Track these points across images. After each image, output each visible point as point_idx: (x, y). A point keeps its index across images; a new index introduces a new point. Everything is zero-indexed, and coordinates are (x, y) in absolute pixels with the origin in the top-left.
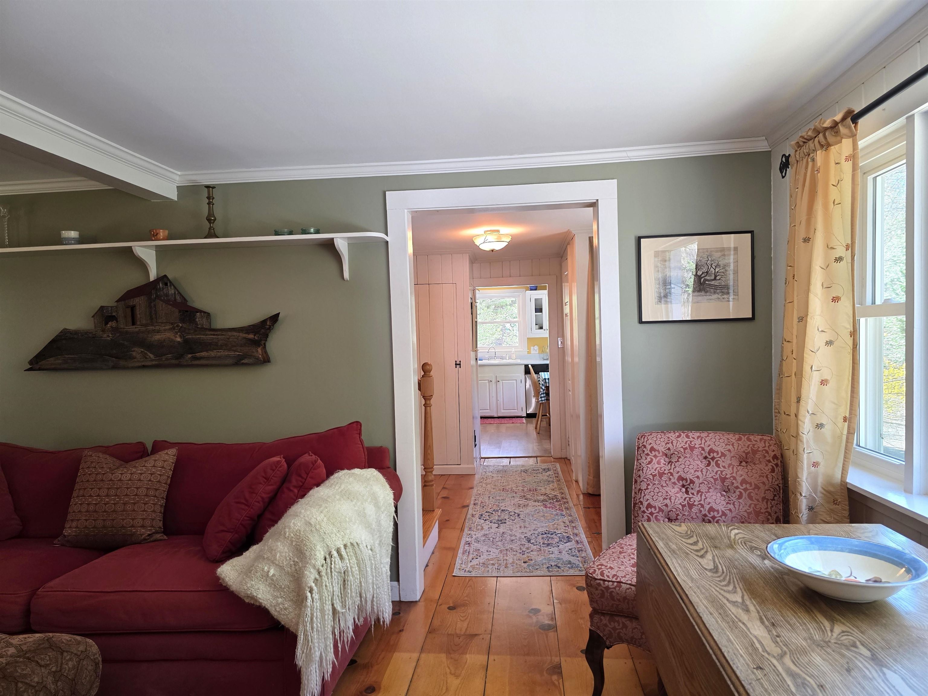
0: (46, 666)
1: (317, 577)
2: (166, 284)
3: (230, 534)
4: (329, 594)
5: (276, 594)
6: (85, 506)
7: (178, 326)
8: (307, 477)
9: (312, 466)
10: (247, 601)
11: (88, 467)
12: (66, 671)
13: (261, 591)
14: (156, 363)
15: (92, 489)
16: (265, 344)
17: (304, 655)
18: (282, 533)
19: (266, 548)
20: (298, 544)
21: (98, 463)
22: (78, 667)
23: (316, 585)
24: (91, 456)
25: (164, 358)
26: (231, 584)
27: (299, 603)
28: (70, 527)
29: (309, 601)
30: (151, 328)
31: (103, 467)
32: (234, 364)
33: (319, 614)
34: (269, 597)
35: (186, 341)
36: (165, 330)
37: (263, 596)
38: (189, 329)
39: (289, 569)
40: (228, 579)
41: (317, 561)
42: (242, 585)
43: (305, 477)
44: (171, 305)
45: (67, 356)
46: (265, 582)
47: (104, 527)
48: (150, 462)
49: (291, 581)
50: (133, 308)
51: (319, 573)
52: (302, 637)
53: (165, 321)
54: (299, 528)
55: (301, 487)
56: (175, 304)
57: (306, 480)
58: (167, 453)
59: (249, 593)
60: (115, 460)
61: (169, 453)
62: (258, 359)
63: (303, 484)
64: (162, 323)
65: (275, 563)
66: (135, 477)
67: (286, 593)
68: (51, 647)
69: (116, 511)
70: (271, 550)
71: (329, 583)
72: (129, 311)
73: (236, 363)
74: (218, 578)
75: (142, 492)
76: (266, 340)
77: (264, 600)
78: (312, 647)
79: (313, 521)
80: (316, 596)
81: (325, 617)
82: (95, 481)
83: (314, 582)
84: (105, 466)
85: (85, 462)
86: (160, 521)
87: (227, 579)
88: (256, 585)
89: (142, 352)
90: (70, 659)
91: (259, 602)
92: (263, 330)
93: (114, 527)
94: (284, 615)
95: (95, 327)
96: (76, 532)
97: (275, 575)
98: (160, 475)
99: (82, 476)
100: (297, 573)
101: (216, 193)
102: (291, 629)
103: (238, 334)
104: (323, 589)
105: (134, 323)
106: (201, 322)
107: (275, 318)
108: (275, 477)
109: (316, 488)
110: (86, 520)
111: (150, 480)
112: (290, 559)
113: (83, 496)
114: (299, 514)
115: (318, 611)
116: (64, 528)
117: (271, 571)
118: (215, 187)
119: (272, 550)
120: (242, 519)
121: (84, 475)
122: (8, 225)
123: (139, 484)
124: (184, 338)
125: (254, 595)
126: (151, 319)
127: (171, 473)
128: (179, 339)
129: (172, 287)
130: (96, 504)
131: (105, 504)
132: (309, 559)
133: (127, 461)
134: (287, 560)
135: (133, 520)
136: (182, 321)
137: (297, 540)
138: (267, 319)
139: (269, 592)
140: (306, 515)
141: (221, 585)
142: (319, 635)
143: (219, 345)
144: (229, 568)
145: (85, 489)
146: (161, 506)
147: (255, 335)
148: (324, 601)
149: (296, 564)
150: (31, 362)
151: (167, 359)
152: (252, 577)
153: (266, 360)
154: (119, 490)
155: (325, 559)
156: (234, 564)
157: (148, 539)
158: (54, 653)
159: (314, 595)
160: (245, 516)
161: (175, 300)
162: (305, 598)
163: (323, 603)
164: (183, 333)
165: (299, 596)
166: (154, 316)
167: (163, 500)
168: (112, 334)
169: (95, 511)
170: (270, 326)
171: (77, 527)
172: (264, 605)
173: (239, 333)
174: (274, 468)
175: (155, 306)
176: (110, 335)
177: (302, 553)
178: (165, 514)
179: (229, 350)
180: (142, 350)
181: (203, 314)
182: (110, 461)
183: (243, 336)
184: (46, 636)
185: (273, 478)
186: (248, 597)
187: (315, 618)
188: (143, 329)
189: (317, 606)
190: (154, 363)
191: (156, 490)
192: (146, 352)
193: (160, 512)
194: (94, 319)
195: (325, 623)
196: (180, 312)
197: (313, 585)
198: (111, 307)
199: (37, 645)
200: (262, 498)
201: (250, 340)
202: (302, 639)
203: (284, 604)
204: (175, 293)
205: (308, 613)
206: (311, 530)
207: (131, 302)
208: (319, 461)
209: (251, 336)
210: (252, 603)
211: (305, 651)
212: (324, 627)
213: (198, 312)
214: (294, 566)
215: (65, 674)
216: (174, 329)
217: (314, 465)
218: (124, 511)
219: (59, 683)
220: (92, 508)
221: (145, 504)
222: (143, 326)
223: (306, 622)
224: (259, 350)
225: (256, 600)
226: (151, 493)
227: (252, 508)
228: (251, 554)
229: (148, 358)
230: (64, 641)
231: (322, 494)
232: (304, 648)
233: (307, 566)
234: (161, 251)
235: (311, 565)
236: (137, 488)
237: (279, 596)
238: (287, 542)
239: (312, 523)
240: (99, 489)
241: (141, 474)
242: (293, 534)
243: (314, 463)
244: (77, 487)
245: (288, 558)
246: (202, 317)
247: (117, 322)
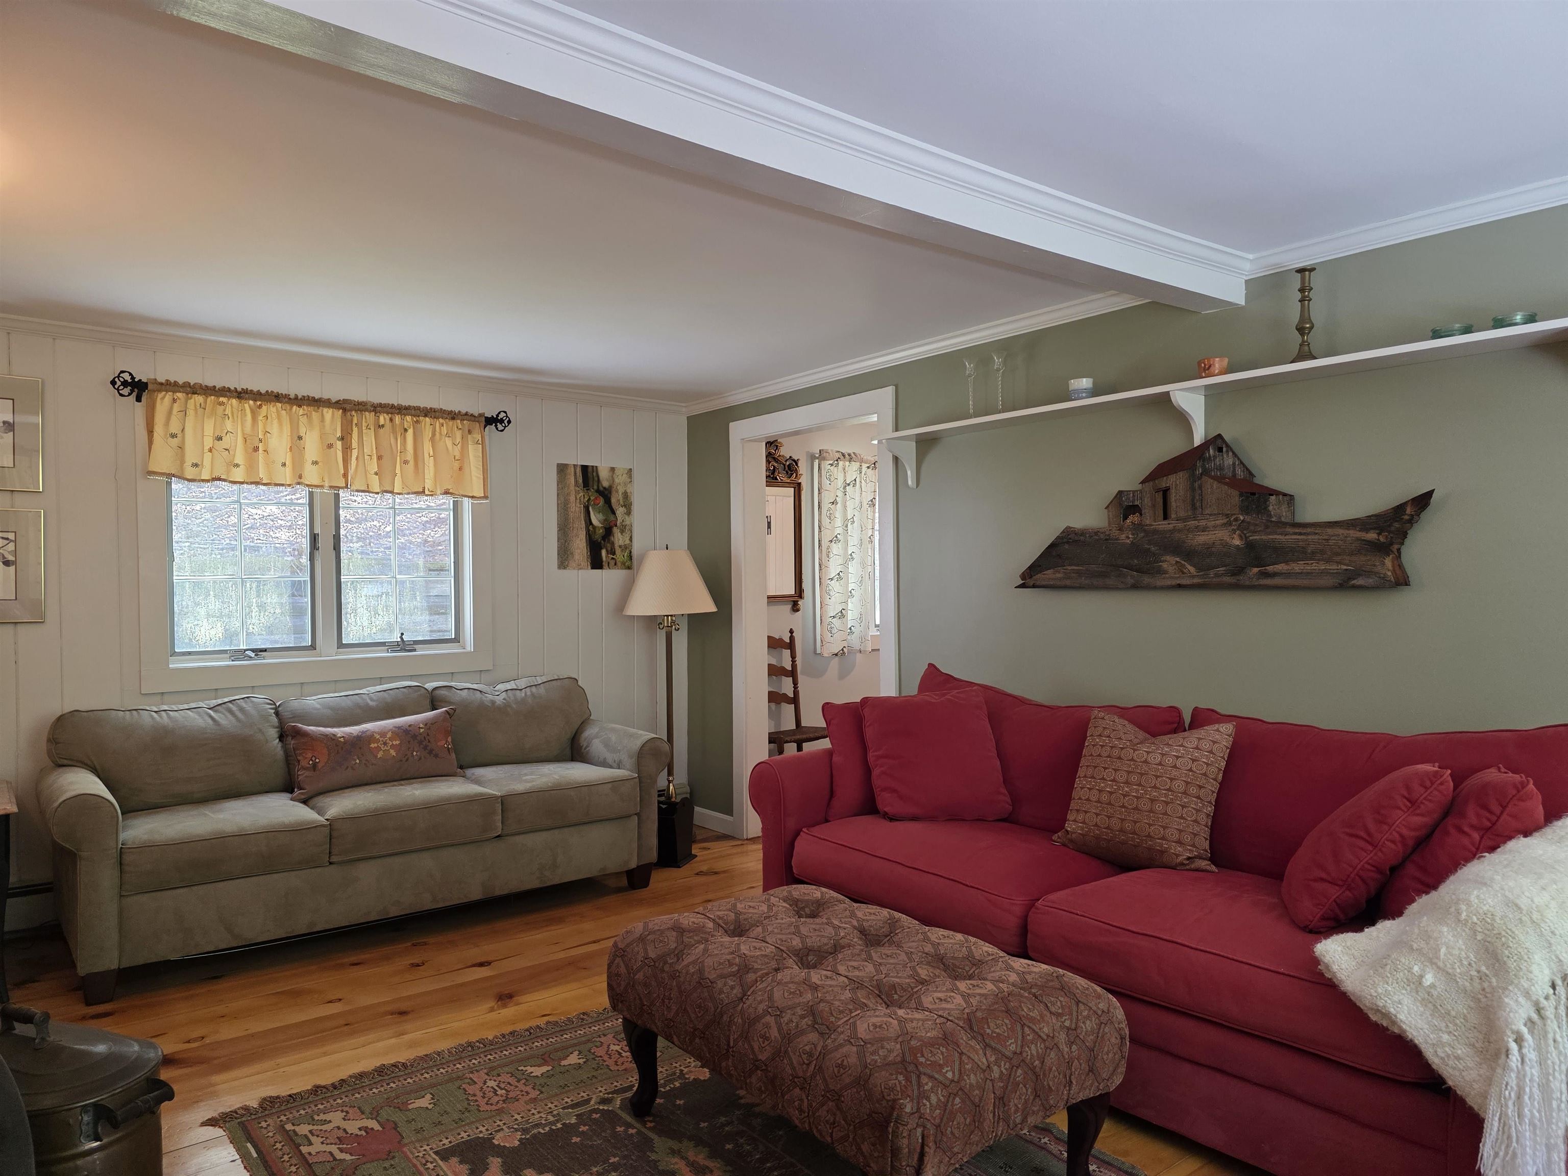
0: (1058, 1015)
1: (1535, 1017)
2: (1220, 450)
3: (1337, 888)
4: (1562, 1059)
5: (1436, 1024)
6: (1095, 792)
7: (1236, 520)
8: (1502, 813)
9: (1514, 792)
10: (1374, 1017)
11: (1100, 735)
12: (1083, 1034)
13: (1406, 1008)
14: (1200, 581)
15: (1105, 768)
16: (1399, 550)
17: (1498, 1161)
18: (1453, 909)
19: (1416, 931)
20: (1489, 939)
21: (1114, 730)
22: (1098, 1033)
23: (1531, 1032)
24: (1103, 718)
25: (1212, 573)
26: (1343, 977)
27: (1488, 1057)
28: (1075, 821)
29: (1514, 1059)
30: (1192, 523)
31: (1120, 738)
32: (1336, 587)
33: (1536, 1090)
34: (1421, 1023)
35: (1250, 546)
36: (1215, 527)
37: (1410, 1019)
38: (1256, 525)
39: (1467, 984)
40: (1337, 967)
41: (1534, 986)
42: (1365, 985)
43: (1498, 813)
44: (1226, 484)
45: (1069, 568)
46: (1414, 994)
47: (1121, 830)
48: (1191, 739)
49: (1472, 1008)
50: (1165, 492)
51: (1539, 1011)
52: (1496, 1124)
53: (1216, 512)
54: (1491, 909)
55: (1488, 829)
56: (1233, 482)
57: (1499, 817)
58: (1218, 730)
59: (1381, 1005)
60: (1137, 729)
61: (1221, 729)
62: (1384, 578)
63: (1494, 824)
64: (1211, 515)
65: (1436, 964)
66: (1169, 761)
67: (1460, 1027)
68: (1062, 988)
69: (1139, 810)
70: (1427, 936)
71: (1562, 1037)
72: (1159, 498)
73: (1340, 584)
74: (1316, 961)
75: (1179, 786)
76: (1403, 544)
77: (1410, 1027)
78: (1519, 1152)
79: (1523, 902)
80: (1531, 1055)
81: (1550, 1105)
82: (1109, 756)
83: (1525, 1025)
84: (1123, 737)
85: (1095, 727)
86: (1206, 839)
87: (1335, 968)
88: (1395, 993)
89: (1177, 562)
90: (1088, 1017)
91: (1400, 1027)
92: (1397, 525)
93: (1137, 834)
94: (1454, 1068)
95: (1109, 523)
96: (1082, 829)
97: (1435, 986)
98: (1207, 764)
99: (1091, 747)
100: (1486, 997)
101: (1316, 280)
102: (1470, 1101)
103: (1346, 532)
104: (1547, 1045)
105: (1165, 517)
106: (1278, 511)
107: (1423, 501)
108: (1430, 801)
109: (1522, 838)
110: (1097, 815)
111: (1191, 770)
112: (1470, 964)
113: (1093, 777)
114: (1488, 882)
115: (1535, 1085)
116: (1065, 820)
117: (1427, 977)
118: (1314, 269)
119: (1430, 937)
120: (1359, 867)
121: (1094, 746)
122: (1002, 380)
123: (1175, 773)
124: (1246, 540)
125: (1389, 1013)
126: (1194, 507)
127: (1223, 764)
128: (1237, 542)
129: (1230, 454)
130: (1111, 793)
131: (1125, 796)
132: (1515, 975)
133: (1154, 735)
134: (1462, 964)
135: (1165, 828)
136: (1245, 510)
137: (1486, 932)
138: (1405, 504)
139: (1421, 1015)
140: (1506, 887)
141: (1321, 974)
142: (1535, 1134)
143: (1309, 551)
144: (1339, 949)
145: (1095, 767)
146: (1208, 815)
147: (1379, 534)
148: (1551, 1071)
149: (1482, 977)
150: (1023, 576)
151: (1217, 575)
152: (1387, 977)
153: (1401, 581)
154: (1144, 777)
155: (1554, 986)
156: (1348, 944)
157: (1188, 864)
158: (1067, 999)
159: (1525, 1051)
160: (1367, 863)
161: (1234, 475)
162: (1504, 1051)
163: (1548, 1074)
164: (1245, 532)
165: (1489, 1042)
166: (1198, 504)
167: (1210, 807)
168: (1133, 534)
169: (1109, 804)
170: (1412, 516)
171: (1084, 823)
172: (1410, 1036)
173: (1348, 529)
174: (1428, 783)
175: (1200, 487)
176: (1130, 536)
177: (1498, 960)
178: (1212, 828)
179: (1328, 561)
180: (1178, 559)
181: (1281, 496)
182: (1127, 731)
183: (1355, 535)
184: (1055, 971)
185: (1424, 801)
186: (1378, 1011)
187: (1526, 1098)
188: (1180, 525)
189: (1532, 1075)
190: (1196, 581)
191: (1200, 787)
192: (1183, 562)
193: (1206, 826)
194: (1109, 511)
195: (1551, 1115)
196: (1241, 495)
197: (1525, 1030)
198: (1134, 492)
199: (1045, 980)
200: (1401, 835)
201: (1369, 542)
202: (1495, 1129)
203: (1453, 1048)
204: (1234, 464)
205: (1510, 1081)
206: (1520, 919)
207: (1164, 483)
208: (1531, 786)
209: (1372, 536)
210: (1385, 1025)
211: (1501, 1154)
212: (1549, 1123)
213: (1272, 495)
214: (1478, 981)
215: (1082, 1037)
216: (1231, 525)
217: (1518, 791)
218: (1151, 811)
219: (1074, 1047)
220: (1105, 797)
221: (1183, 807)
222: (1180, 520)
223: (1505, 1098)
224: (1388, 562)
225: (1394, 1023)
226: (1193, 790)
227: (1380, 850)
228: (1381, 935)
229: (1185, 573)
230: (1080, 987)
231: (1541, 852)
232: (1500, 1148)
233: (1510, 988)
234: (1214, 395)
235: (1519, 990)
236: (1172, 779)
237: (1444, 1029)
238: (1464, 931)
239: (1522, 906)
240: (1116, 770)
241: (1177, 757)
242: (1478, 919)
243: (1520, 787)
244: (1083, 762)
245: (1465, 963)
246: (1280, 502)
247: (1141, 514)
